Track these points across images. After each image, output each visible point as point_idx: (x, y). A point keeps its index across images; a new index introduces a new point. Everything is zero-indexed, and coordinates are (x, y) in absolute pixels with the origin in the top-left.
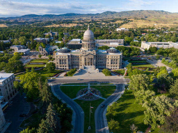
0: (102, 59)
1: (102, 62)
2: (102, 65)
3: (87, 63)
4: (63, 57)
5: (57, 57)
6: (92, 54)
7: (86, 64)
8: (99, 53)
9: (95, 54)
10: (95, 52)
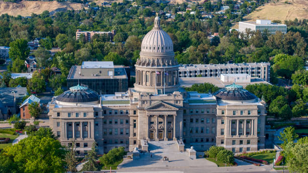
0: (202, 121)
1: (202, 132)
2: (202, 141)
3: (156, 134)
4: (77, 114)
5: (58, 114)
6: (172, 102)
7: (151, 137)
8: (191, 101)
9: (181, 104)
10: (180, 98)
